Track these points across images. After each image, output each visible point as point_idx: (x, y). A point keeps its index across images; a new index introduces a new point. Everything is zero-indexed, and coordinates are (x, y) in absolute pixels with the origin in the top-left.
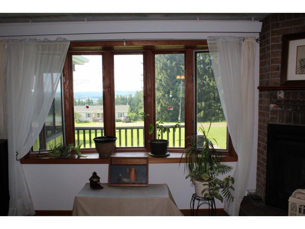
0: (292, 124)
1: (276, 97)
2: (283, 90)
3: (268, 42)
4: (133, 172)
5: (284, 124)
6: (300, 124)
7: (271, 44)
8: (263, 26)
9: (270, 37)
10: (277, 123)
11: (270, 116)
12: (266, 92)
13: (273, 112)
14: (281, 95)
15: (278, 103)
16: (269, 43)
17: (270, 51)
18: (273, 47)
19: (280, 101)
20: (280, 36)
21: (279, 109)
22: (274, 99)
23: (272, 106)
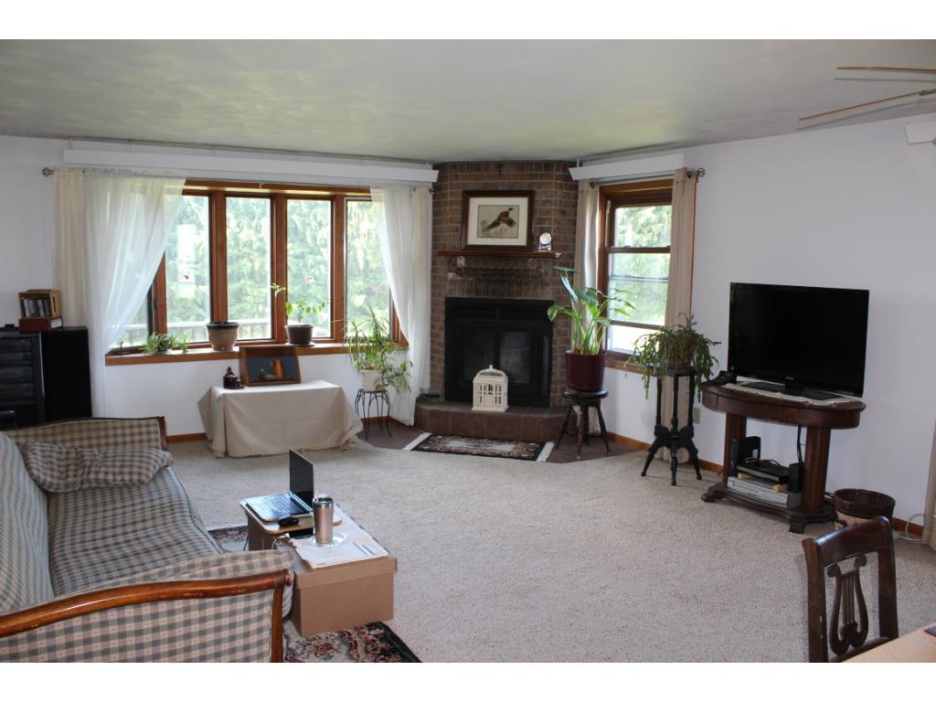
0: (473, 296)
1: (455, 264)
2: (465, 256)
3: (444, 196)
4: (279, 366)
5: (465, 296)
6: (482, 297)
7: (449, 199)
8: (439, 174)
9: (449, 191)
10: (457, 296)
11: (448, 288)
12: (443, 258)
13: (452, 282)
14: (461, 262)
15: (458, 271)
16: (446, 197)
17: (448, 207)
18: (451, 202)
19: (460, 269)
20: (460, 191)
21: (459, 278)
22: (452, 266)
23: (451, 275)
